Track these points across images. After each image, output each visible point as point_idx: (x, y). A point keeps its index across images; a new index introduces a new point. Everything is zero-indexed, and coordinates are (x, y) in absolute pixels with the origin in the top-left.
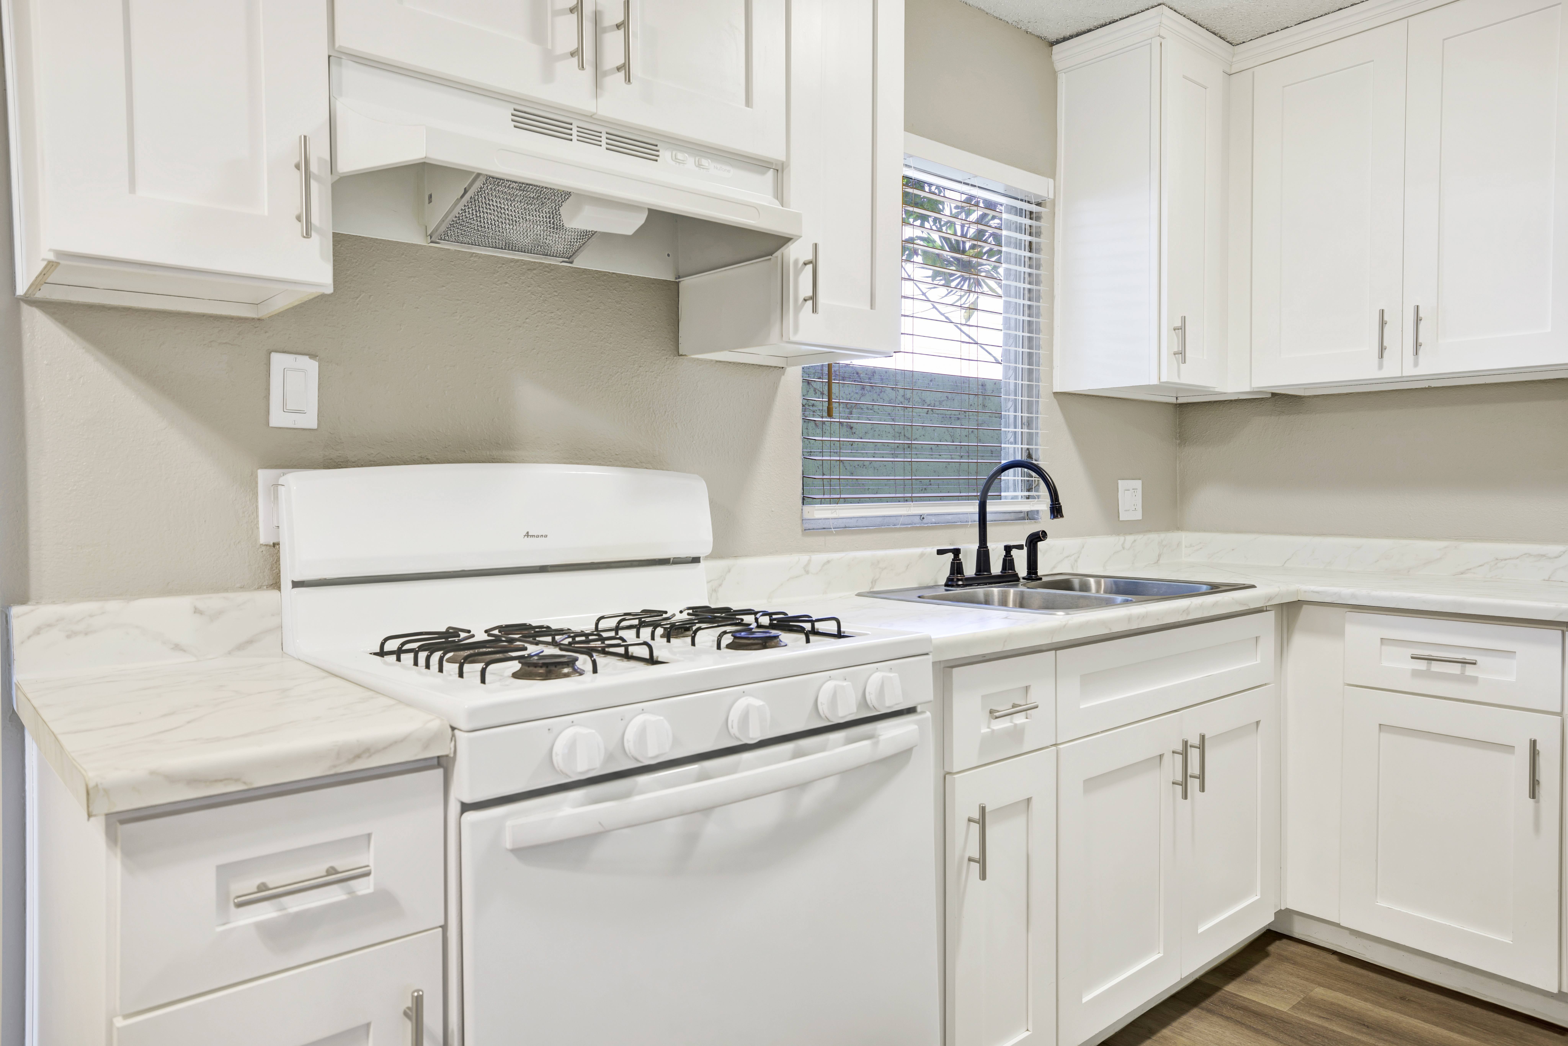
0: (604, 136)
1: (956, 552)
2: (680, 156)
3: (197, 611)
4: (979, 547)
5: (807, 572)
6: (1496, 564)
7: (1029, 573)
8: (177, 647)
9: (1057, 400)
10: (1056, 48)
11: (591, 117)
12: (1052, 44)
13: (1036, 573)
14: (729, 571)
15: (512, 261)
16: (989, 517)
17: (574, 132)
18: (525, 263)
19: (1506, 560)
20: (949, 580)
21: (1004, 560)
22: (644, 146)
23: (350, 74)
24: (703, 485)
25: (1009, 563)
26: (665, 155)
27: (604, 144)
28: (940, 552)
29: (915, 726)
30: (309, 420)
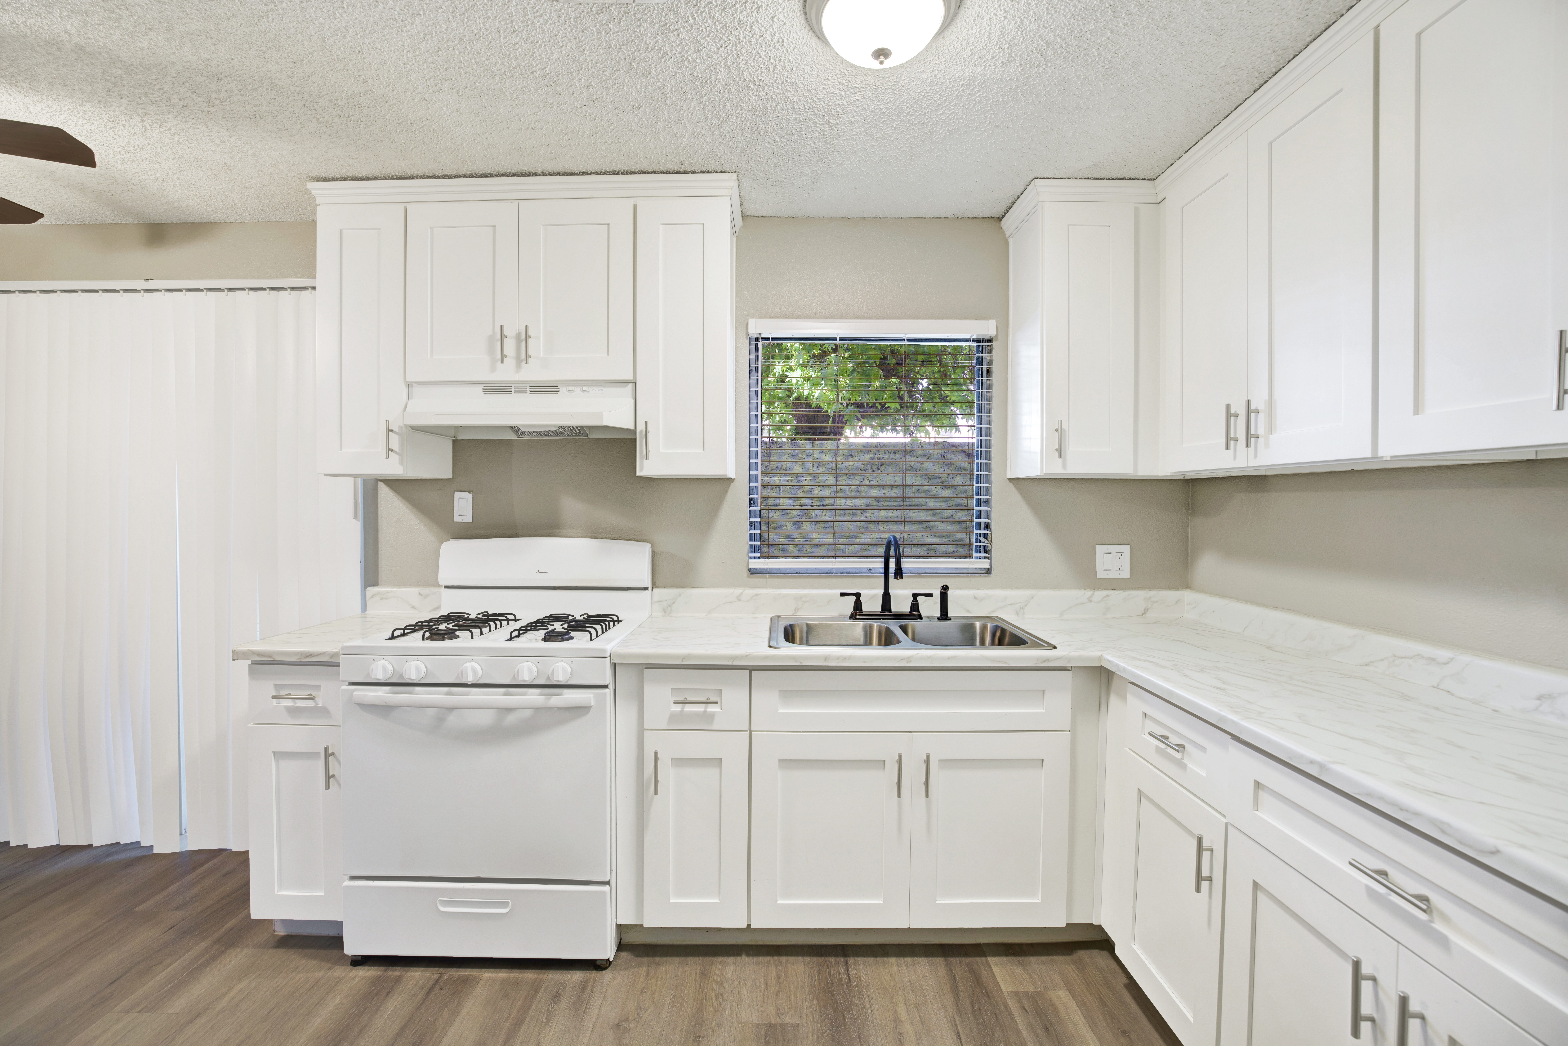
0: (528, 388)
1: (858, 595)
2: (570, 389)
3: (420, 594)
4: (884, 593)
5: (740, 600)
6: (1394, 661)
7: (942, 615)
8: (413, 607)
9: (1014, 484)
10: (1003, 221)
11: (518, 382)
12: (1000, 219)
13: (947, 615)
14: (679, 595)
15: (559, 440)
17: (513, 390)
18: (565, 440)
19: (1402, 658)
20: (852, 614)
21: (912, 603)
22: (551, 388)
23: (416, 389)
24: (647, 548)
25: (915, 606)
26: (563, 390)
27: (528, 392)
28: (842, 595)
29: (591, 696)
30: (469, 519)
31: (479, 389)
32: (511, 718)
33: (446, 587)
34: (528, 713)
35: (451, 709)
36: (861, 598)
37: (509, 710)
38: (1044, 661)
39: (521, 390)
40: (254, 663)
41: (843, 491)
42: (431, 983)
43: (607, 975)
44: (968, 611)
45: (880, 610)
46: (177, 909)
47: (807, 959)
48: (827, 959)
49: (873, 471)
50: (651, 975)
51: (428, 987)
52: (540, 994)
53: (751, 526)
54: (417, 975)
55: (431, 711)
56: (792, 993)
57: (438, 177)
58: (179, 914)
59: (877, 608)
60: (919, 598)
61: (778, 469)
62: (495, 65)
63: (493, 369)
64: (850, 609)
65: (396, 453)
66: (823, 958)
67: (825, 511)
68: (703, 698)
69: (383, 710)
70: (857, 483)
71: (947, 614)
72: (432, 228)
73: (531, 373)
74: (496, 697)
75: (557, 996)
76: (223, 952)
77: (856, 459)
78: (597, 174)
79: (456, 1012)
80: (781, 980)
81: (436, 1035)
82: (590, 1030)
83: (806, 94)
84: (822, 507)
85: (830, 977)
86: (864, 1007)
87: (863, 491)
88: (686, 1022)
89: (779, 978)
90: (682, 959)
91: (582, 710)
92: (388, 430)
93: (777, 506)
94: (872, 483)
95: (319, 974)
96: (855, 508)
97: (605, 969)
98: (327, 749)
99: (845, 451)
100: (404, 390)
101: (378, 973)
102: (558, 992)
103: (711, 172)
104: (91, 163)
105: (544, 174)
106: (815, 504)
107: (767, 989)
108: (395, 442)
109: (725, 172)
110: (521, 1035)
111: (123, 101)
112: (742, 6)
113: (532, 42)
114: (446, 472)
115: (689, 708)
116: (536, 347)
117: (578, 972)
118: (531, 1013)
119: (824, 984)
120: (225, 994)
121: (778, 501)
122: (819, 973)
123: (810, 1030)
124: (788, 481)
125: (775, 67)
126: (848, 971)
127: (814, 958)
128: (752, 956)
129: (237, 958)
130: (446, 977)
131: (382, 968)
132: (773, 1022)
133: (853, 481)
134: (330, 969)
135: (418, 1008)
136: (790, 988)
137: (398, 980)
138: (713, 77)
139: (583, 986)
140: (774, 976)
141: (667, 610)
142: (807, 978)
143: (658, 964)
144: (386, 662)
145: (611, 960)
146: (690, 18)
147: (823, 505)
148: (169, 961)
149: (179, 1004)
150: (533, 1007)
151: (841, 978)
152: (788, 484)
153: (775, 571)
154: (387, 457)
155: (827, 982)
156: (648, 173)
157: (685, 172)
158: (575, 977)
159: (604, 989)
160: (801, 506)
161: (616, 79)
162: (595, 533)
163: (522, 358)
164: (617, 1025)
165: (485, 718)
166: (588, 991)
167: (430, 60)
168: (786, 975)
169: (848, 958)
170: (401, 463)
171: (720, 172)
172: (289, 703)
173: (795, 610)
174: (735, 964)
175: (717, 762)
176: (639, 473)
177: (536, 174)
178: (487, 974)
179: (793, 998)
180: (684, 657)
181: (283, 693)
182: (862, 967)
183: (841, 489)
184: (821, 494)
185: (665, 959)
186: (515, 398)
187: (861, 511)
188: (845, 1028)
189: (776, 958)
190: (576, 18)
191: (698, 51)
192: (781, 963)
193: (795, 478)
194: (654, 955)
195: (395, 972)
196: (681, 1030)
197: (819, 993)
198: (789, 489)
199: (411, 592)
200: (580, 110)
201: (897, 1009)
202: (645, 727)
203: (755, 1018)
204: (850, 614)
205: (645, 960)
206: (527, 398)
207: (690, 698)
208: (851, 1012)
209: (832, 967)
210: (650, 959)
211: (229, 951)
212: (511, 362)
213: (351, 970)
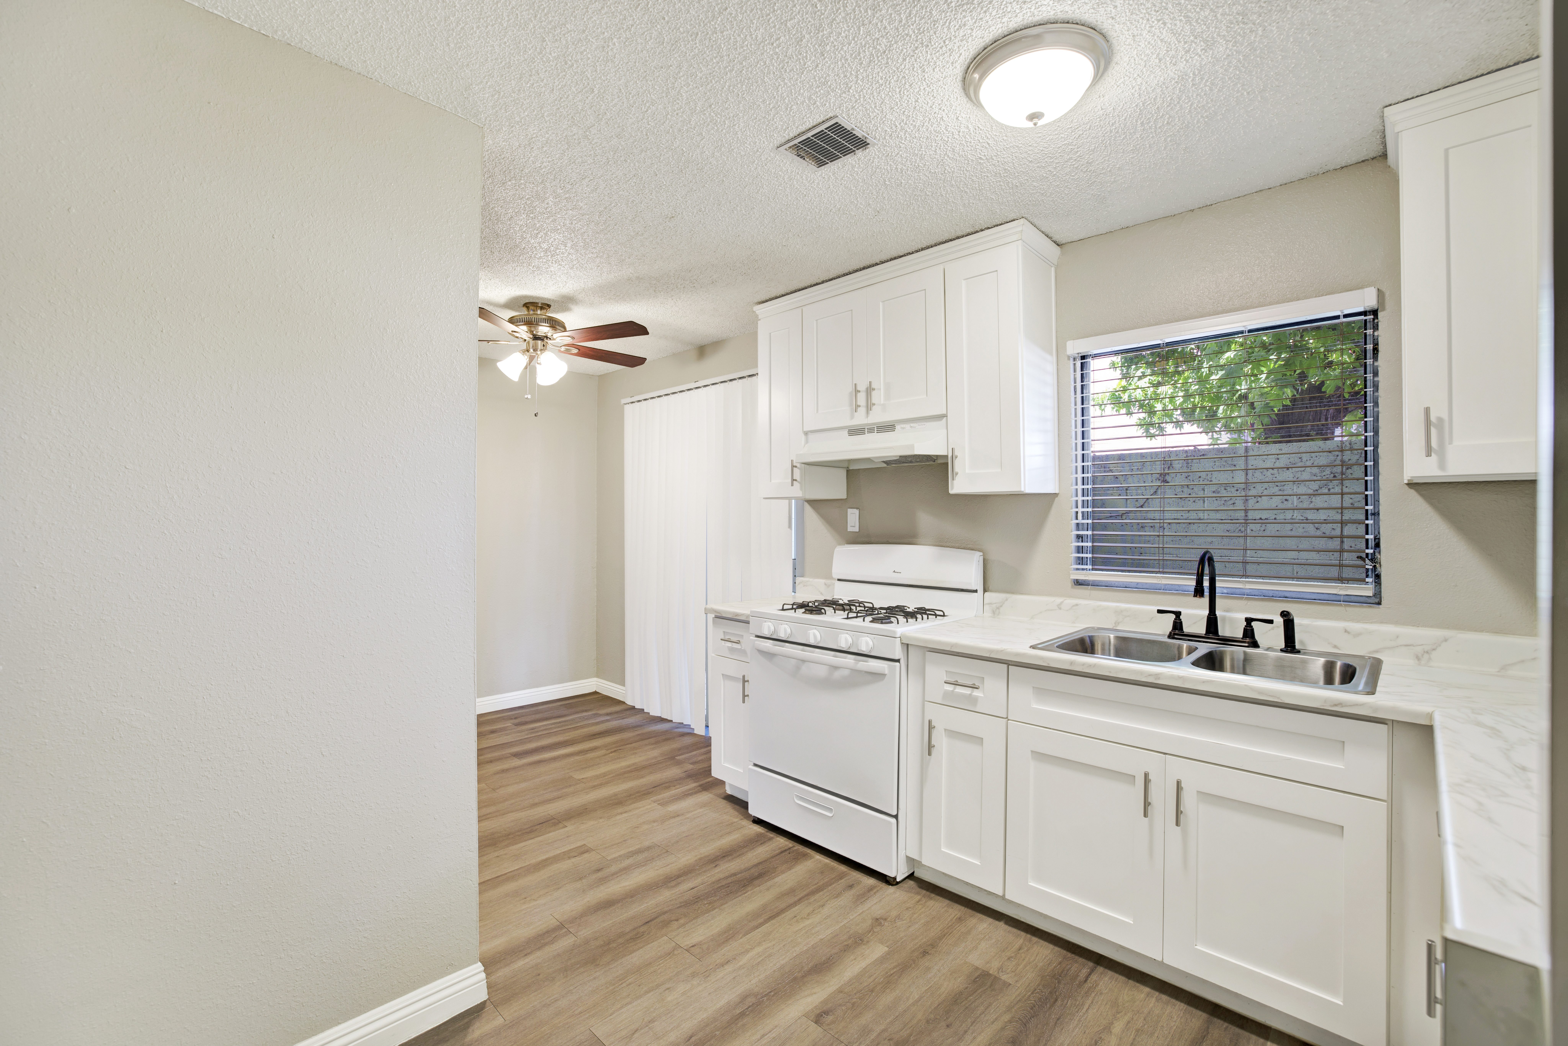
0: (875, 428)
1: (1178, 614)
2: (912, 425)
3: (825, 584)
4: (1209, 615)
5: (1060, 609)
7: (1286, 646)
8: (821, 593)
9: (1416, 490)
10: (1388, 158)
11: (868, 424)
12: (1384, 157)
14: (1007, 600)
16: (1217, 590)
17: (866, 431)
20: (1170, 633)
21: (1244, 628)
22: (888, 427)
23: (811, 436)
24: (977, 557)
25: (1249, 633)
26: (898, 427)
27: (876, 431)
28: (1160, 611)
29: (886, 666)
30: (857, 529)
31: (846, 432)
32: (837, 674)
33: (839, 580)
34: (846, 672)
35: (804, 661)
36: (1181, 617)
37: (836, 668)
38: (1336, 705)
39: (871, 430)
40: (716, 617)
41: (1290, 502)
42: (786, 848)
43: (891, 889)
44: (1335, 647)
45: (1204, 632)
46: (691, 764)
47: (1057, 949)
48: (1077, 957)
49: (1335, 476)
50: (921, 902)
51: (783, 849)
52: (842, 881)
53: (1079, 538)
54: (782, 841)
55: (793, 661)
56: (1023, 964)
57: (820, 284)
58: (691, 766)
59: (1201, 629)
60: (1254, 624)
61: (1201, 479)
62: (808, 215)
63: (852, 417)
64: (1169, 628)
65: (798, 482)
66: (1073, 955)
67: (1263, 525)
68: (969, 683)
69: (769, 656)
70: (1310, 492)
71: (1295, 646)
72: (817, 320)
73: (878, 417)
74: (828, 657)
75: (851, 887)
76: (701, 791)
77: (1309, 463)
78: (917, 251)
79: (790, 869)
80: (1021, 951)
81: (773, 875)
82: (858, 913)
83: (1030, 148)
84: (1261, 521)
85: (1068, 971)
86: (1083, 1004)
87: (1319, 502)
88: (924, 940)
89: (1020, 949)
90: (951, 903)
91: (878, 676)
92: (793, 467)
93: (1200, 519)
94: (1332, 491)
95: (736, 820)
96: (1307, 521)
97: (892, 885)
98: (744, 677)
99: (1292, 455)
100: (803, 437)
101: (763, 831)
102: (853, 885)
103: (1002, 224)
104: (646, 333)
105: (882, 263)
106: (1250, 517)
107: (1004, 951)
108: (797, 474)
109: (1014, 220)
110: (817, 896)
111: (662, 293)
112: (929, 123)
113: (819, 196)
114: (841, 494)
115: (959, 690)
116: (878, 397)
117: (874, 879)
118: (830, 888)
119: (1058, 972)
120: (692, 811)
121: (1202, 514)
122: (1060, 963)
123: (1018, 993)
124: (1214, 492)
125: (988, 144)
126: (1090, 974)
127: (1065, 952)
128: (1010, 925)
129: (705, 797)
130: (795, 848)
131: (766, 830)
132: (991, 972)
133: (1302, 489)
134: (741, 819)
135: (772, 857)
136: (1024, 960)
137: (770, 839)
138: (947, 168)
139: (871, 889)
140: (1017, 946)
141: (996, 611)
142: (1045, 960)
143: (931, 899)
144: (770, 624)
145: (898, 880)
146: (901, 144)
147: (1261, 519)
148: (678, 786)
149: (673, 808)
150: (833, 886)
151: (1078, 976)
152: (1214, 495)
153: (1103, 584)
154: (792, 485)
155: (1062, 972)
156: (954, 239)
157: (982, 230)
158: (871, 881)
159: (883, 896)
160: (1231, 520)
161: (882, 194)
162: (942, 542)
163: (869, 406)
164: (877, 919)
165: (821, 672)
166: (872, 893)
167: (774, 226)
168: (1027, 950)
169: (1099, 967)
170: (801, 489)
171: (1010, 222)
172: (729, 644)
173: (1115, 623)
174: (990, 924)
175: (979, 740)
176: (951, 492)
177: (877, 264)
178: (818, 857)
179: (1021, 966)
180: (953, 645)
181: (727, 637)
182: (1107, 979)
183: (1286, 500)
184: (1257, 506)
185: (938, 897)
186: (868, 436)
187: (1316, 525)
188: (1050, 1008)
189: (1029, 936)
190: (833, 174)
191: (922, 159)
192: (1030, 941)
193: (1223, 489)
194: (932, 892)
195: (771, 835)
196: (917, 943)
197: (1048, 975)
198: (1215, 501)
199: (820, 582)
200: (874, 219)
201: (1115, 1022)
202: (926, 699)
203: (978, 963)
204: (1168, 633)
205: (924, 892)
206: (875, 436)
207: (960, 681)
208: (1066, 1001)
209: (1076, 965)
210: (928, 893)
211: (703, 792)
212: (862, 410)
213: (751, 824)
